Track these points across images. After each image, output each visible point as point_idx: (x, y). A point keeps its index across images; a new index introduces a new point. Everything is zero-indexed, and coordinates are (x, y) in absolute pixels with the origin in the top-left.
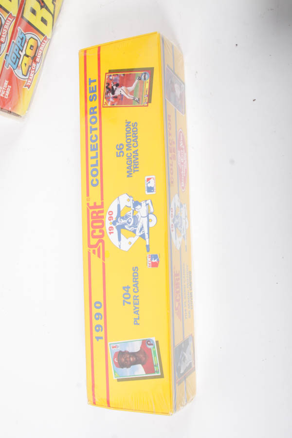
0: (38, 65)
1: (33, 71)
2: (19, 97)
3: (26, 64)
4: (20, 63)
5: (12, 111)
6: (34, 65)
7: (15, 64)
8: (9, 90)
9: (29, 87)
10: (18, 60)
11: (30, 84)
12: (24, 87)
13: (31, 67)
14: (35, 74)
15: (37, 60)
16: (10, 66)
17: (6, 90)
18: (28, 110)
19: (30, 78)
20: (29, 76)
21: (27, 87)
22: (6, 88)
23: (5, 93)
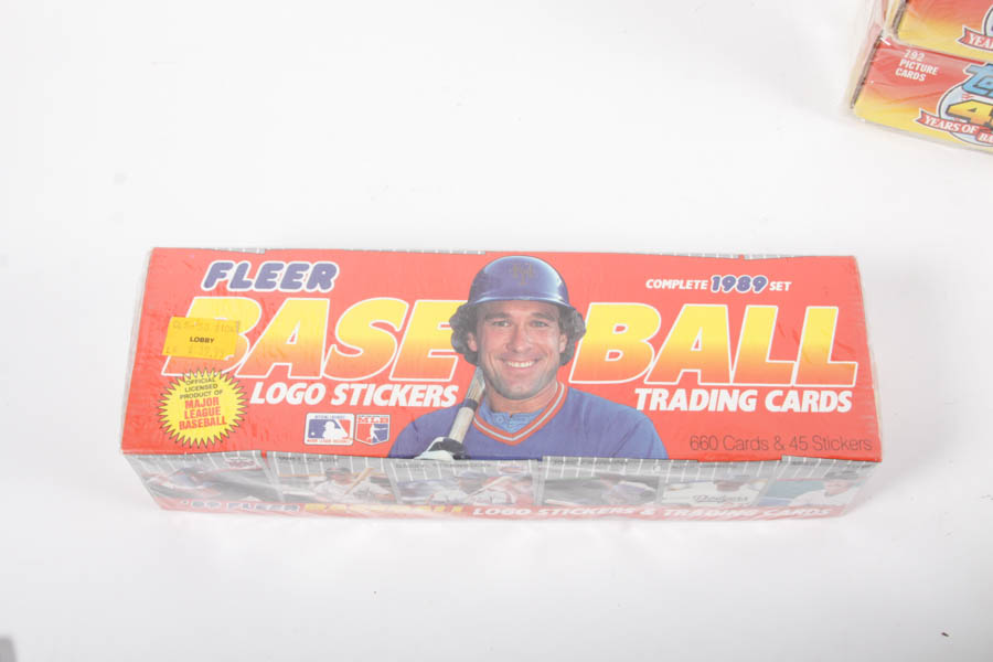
0: (972, 139)
1: (957, 129)
2: (898, 101)
3: (973, 110)
4: (977, 98)
5: (865, 87)
6: (972, 129)
7: (975, 86)
8: (916, 76)
9: (922, 121)
10: (984, 92)
11: (927, 122)
12: (920, 110)
13: (968, 123)
14: (950, 132)
15: (983, 137)
16: (971, 75)
17: (914, 70)
18: (868, 122)
19: (942, 123)
20: (946, 121)
21: (920, 116)
22: (919, 71)
23: (908, 69)
